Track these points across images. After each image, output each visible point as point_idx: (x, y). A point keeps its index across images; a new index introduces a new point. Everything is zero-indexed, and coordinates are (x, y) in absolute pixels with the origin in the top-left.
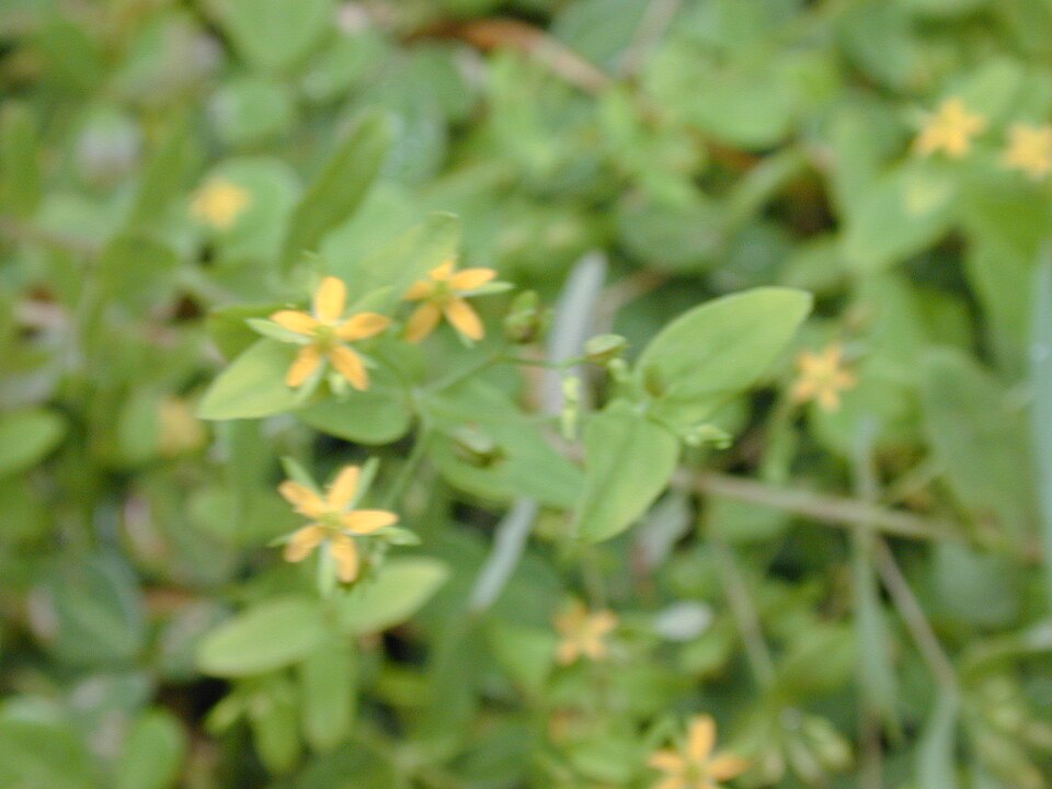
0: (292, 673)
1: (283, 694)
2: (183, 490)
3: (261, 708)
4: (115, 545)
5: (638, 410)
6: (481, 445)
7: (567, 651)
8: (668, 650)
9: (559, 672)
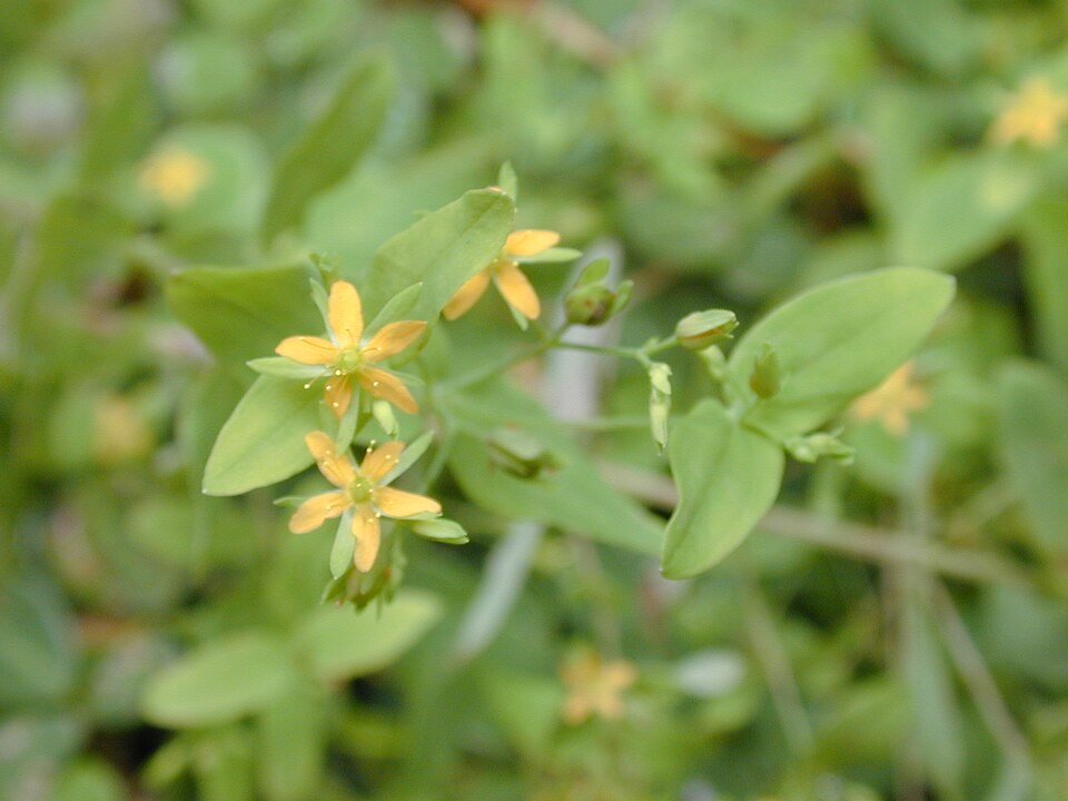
0: (248, 723)
1: (236, 746)
2: (122, 504)
3: (211, 760)
4: (41, 564)
5: (732, 414)
6: (527, 450)
7: (576, 707)
8: (689, 705)
9: (564, 730)
